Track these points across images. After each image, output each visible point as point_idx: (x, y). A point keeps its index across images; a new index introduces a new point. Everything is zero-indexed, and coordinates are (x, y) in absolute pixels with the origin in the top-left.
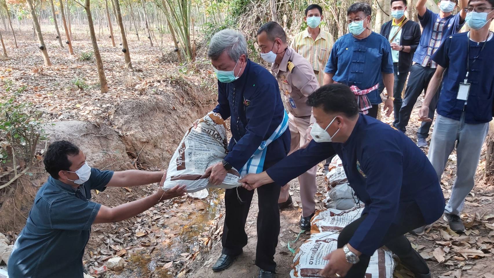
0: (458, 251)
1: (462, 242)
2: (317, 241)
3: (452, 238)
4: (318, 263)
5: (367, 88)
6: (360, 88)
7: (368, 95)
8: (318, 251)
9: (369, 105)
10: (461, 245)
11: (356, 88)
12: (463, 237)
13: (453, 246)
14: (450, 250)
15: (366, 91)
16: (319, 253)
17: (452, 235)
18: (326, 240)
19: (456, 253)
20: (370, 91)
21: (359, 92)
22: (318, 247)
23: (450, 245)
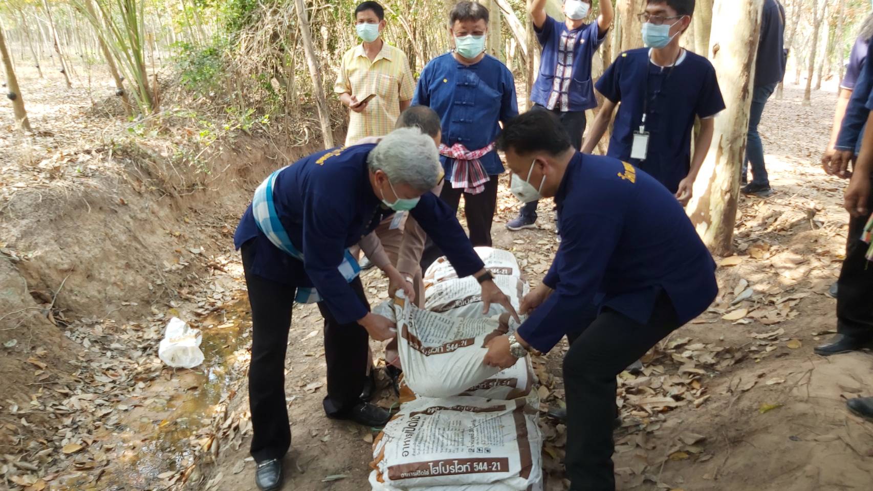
0: (637, 403)
1: (640, 388)
2: (412, 414)
3: (626, 382)
4: (417, 451)
5: (480, 148)
6: (469, 147)
7: (482, 159)
8: (416, 432)
9: (485, 177)
10: (639, 392)
11: (461, 149)
12: (641, 379)
13: (629, 396)
14: (624, 402)
15: (478, 152)
16: (418, 435)
17: (625, 378)
18: (427, 410)
19: (633, 406)
20: (484, 152)
21: (468, 155)
22: (414, 424)
23: (623, 395)
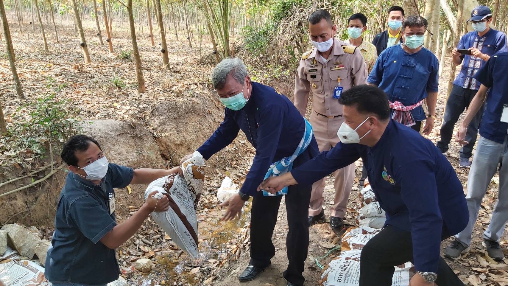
0: (495, 280)
1: (500, 270)
2: (347, 259)
3: (490, 265)
4: (346, 281)
5: (412, 104)
6: (405, 104)
7: (412, 111)
8: (347, 269)
9: (413, 122)
10: (498, 273)
11: (400, 104)
12: (501, 265)
13: (490, 274)
14: (486, 277)
15: (410, 107)
16: (348, 271)
17: (490, 263)
18: (356, 258)
19: (492, 281)
20: (414, 107)
21: (403, 108)
22: (347, 265)
23: (486, 273)
